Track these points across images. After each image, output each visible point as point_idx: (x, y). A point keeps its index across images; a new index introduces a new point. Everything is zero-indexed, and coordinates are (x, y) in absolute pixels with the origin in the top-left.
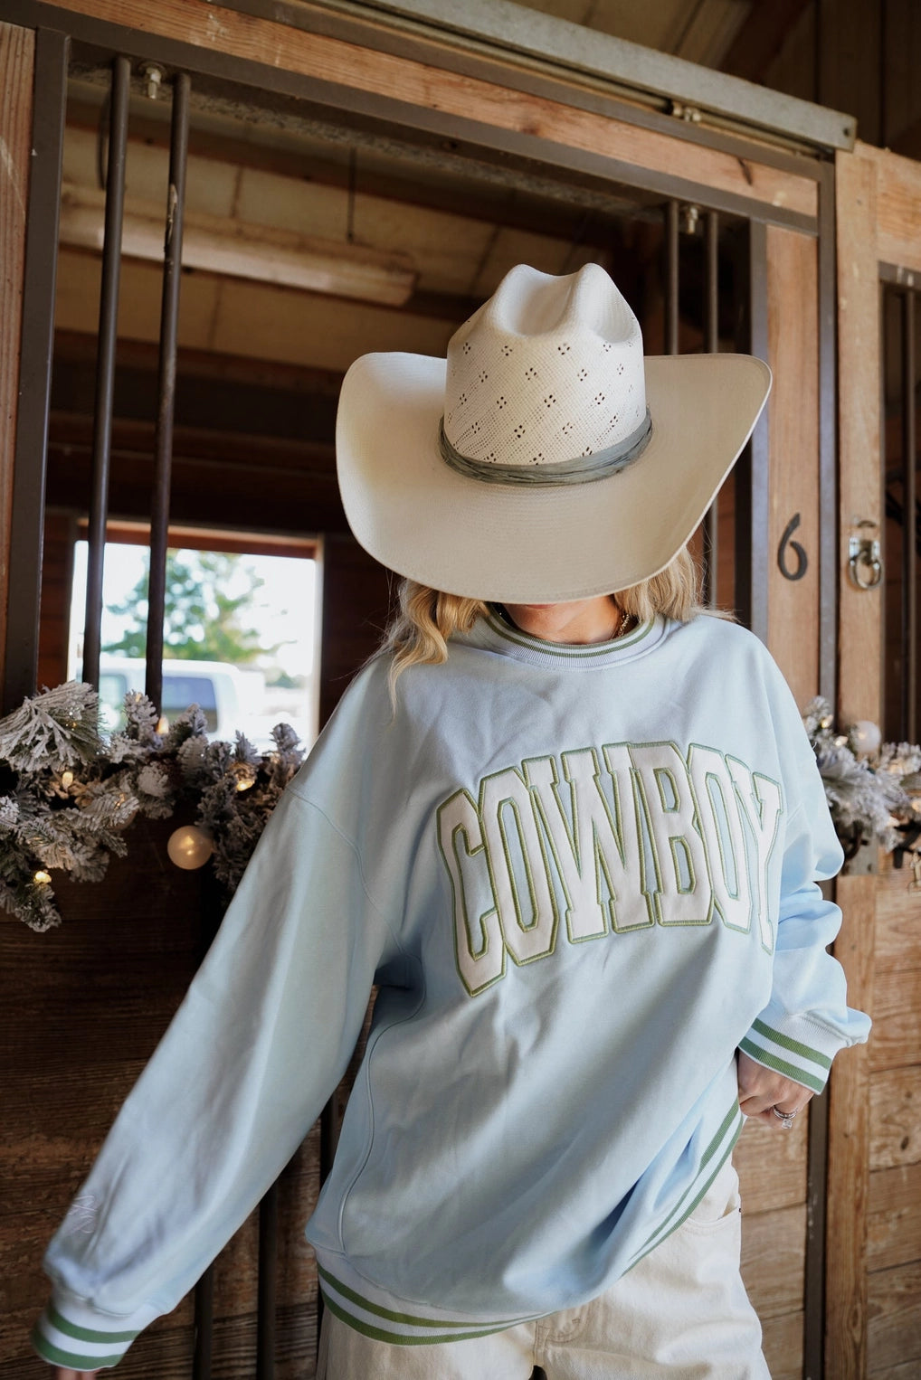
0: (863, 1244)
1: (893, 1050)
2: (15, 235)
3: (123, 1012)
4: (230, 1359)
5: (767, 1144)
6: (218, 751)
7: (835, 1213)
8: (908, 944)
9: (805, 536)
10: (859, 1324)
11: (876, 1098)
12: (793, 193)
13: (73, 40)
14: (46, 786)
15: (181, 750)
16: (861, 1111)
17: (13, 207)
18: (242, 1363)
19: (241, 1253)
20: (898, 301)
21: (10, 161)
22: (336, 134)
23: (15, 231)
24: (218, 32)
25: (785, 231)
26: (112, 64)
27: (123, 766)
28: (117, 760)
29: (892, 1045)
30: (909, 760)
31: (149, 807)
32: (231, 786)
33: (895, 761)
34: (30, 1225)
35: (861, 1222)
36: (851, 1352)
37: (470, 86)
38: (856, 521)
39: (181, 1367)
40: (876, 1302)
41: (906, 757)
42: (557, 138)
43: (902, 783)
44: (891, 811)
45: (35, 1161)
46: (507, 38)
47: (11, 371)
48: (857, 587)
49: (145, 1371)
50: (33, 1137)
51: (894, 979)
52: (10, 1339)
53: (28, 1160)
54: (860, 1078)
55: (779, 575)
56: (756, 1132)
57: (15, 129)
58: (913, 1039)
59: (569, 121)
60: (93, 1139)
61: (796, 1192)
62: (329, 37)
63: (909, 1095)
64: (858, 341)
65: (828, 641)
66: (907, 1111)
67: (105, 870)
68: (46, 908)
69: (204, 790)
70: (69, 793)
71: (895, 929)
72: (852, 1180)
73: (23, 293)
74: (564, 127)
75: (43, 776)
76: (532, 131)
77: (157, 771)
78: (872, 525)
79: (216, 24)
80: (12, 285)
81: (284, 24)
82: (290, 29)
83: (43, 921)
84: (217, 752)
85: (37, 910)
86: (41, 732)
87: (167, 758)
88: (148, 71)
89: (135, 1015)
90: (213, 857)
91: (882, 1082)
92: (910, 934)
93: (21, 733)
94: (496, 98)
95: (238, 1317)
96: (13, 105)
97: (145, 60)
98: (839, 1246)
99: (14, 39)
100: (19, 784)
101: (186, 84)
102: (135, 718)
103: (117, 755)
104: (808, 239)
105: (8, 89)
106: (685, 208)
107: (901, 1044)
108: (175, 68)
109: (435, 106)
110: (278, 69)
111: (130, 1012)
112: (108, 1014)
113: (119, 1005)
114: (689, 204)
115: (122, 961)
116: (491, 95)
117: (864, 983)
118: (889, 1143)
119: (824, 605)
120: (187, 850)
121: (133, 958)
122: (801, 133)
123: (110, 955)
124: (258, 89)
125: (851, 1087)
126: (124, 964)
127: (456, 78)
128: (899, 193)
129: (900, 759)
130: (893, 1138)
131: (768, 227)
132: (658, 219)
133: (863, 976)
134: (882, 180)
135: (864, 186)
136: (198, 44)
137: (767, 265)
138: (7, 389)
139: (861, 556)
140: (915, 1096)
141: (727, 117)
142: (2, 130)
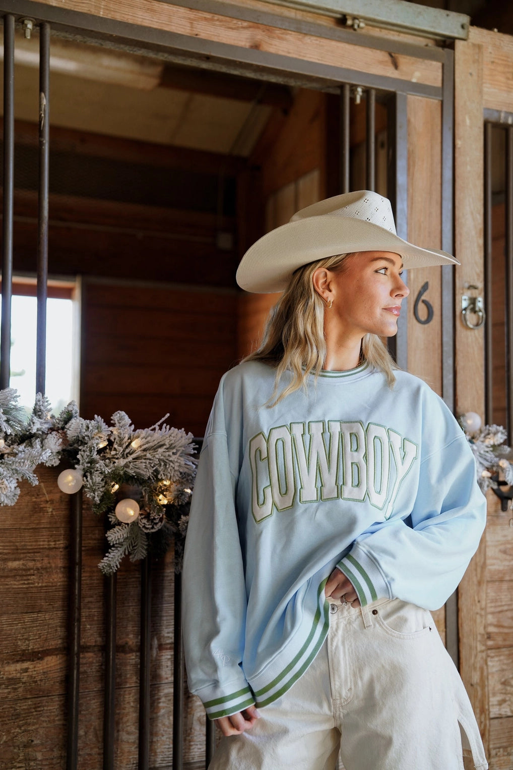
1: (506, 634)
3: (24, 584)
9: (432, 296)
11: (494, 665)
12: (425, 72)
15: (67, 426)
16: (481, 668)
22: (134, 50)
25: (420, 98)
26: (4, 18)
27: (35, 435)
28: (33, 431)
29: (506, 631)
30: (496, 436)
32: (97, 444)
33: (489, 437)
37: (218, 20)
38: (467, 285)
41: (495, 434)
42: (272, 50)
43: (493, 451)
48: (467, 327)
51: (505, 586)
54: (480, 647)
55: (415, 321)
59: (280, 38)
60: (5, 662)
64: (468, 167)
65: (449, 362)
67: (18, 498)
69: (80, 448)
70: (1, 452)
71: (505, 552)
74: (276, 42)
76: (256, 47)
77: (56, 437)
78: (475, 288)
84: (87, 427)
87: (60, 430)
88: (26, 22)
89: (31, 586)
90: (83, 487)
91: (500, 656)
94: (234, 27)
97: (24, 17)
101: (48, 30)
102: (42, 408)
103: (33, 428)
104: (435, 102)
106: (354, 88)
108: (42, 20)
109: (197, 35)
110: (102, 18)
111: (28, 584)
112: (15, 585)
113: (22, 580)
114: (357, 86)
115: (24, 553)
116: (231, 25)
117: (479, 583)
118: (507, 699)
119: (445, 339)
120: (70, 482)
121: (31, 551)
122: (432, 30)
123: (17, 549)
124: (92, 31)
125: (474, 653)
126: (24, 555)
127: (208, 16)
128: (503, 60)
129: (492, 435)
130: (509, 695)
131: (409, 96)
132: (338, 92)
133: (479, 578)
134: (491, 53)
135: (474, 63)
136: (54, 5)
137: (408, 122)
139: (469, 308)
141: (383, 23)
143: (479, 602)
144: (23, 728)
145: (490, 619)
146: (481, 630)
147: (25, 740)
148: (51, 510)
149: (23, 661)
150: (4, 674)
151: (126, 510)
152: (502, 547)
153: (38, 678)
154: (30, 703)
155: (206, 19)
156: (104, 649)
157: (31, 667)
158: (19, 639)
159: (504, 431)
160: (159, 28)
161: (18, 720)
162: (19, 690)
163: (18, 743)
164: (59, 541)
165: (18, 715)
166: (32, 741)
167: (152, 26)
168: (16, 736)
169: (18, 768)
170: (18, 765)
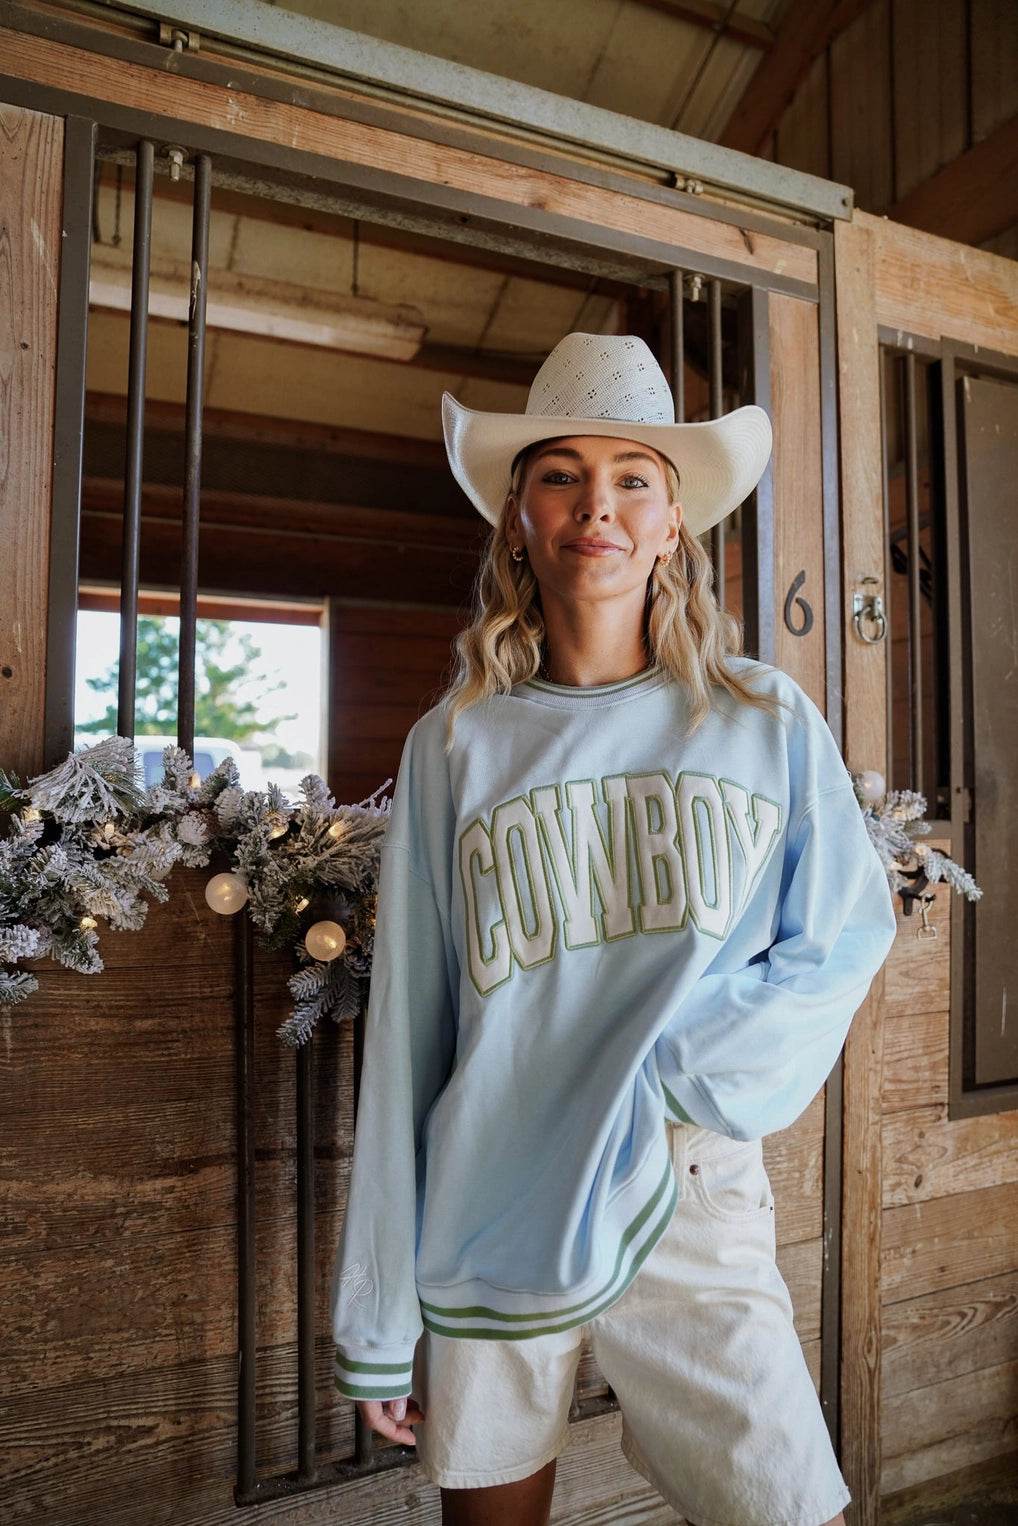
0: (877, 1275)
1: (904, 1090)
2: (47, 315)
3: (163, 1055)
4: (272, 1386)
5: (783, 1180)
6: (252, 800)
7: (850, 1247)
8: (918, 989)
9: (810, 592)
10: (874, 1351)
11: (889, 1137)
12: (794, 261)
13: (99, 125)
14: (89, 838)
15: (217, 801)
16: (874, 1147)
17: (45, 286)
18: (283, 1389)
19: (280, 1286)
20: (899, 361)
21: (42, 242)
22: (350, 209)
23: (47, 310)
24: (238, 115)
25: (787, 298)
26: (137, 146)
27: (163, 817)
28: (158, 810)
29: (904, 1086)
30: (911, 807)
31: (187, 855)
32: (266, 833)
33: (898, 808)
34: (79, 1258)
35: (875, 1256)
36: (865, 1377)
37: (478, 162)
38: (860, 578)
39: (226, 1393)
40: (892, 1333)
41: (909, 804)
42: (564, 211)
43: (905, 829)
44: (895, 857)
45: (82, 1197)
46: (514, 116)
47: (45, 441)
48: (862, 642)
49: (192, 1396)
50: (80, 1175)
51: (905, 1023)
52: (63, 1365)
53: (76, 1197)
54: (874, 1117)
55: (786, 630)
56: (773, 1169)
57: (47, 210)
58: (925, 1081)
59: (574, 195)
60: (136, 1177)
61: (813, 1226)
62: (344, 118)
63: (922, 1135)
64: (859, 404)
66: (920, 1151)
67: (145, 918)
68: (92, 952)
69: (240, 838)
70: (110, 844)
71: (906, 974)
72: (866, 1214)
73: (56, 368)
74: (571, 201)
75: (85, 829)
76: (540, 205)
77: (196, 820)
78: (873, 581)
79: (236, 108)
80: (45, 360)
81: (300, 106)
82: (306, 111)
84: (252, 802)
85: (84, 954)
86: (86, 784)
87: (205, 808)
88: (171, 153)
89: (175, 1058)
90: (248, 903)
91: (895, 1123)
92: (920, 979)
93: (68, 785)
94: (505, 174)
95: (278, 1346)
96: (44, 189)
97: (169, 144)
98: (854, 1278)
99: (44, 127)
100: (63, 836)
101: (207, 165)
102: (174, 770)
103: (158, 805)
104: (808, 305)
105: (39, 173)
106: (690, 277)
107: (915, 1085)
108: (198, 150)
109: (446, 182)
110: (295, 150)
111: (169, 1055)
112: (148, 1057)
113: (159, 1049)
114: (693, 273)
115: (160, 1006)
116: (500, 171)
117: (875, 1025)
118: (903, 1181)
119: (830, 659)
120: (224, 896)
121: (171, 1003)
122: (802, 205)
123: (150, 1000)
125: (864, 1126)
126: (162, 1009)
127: (465, 156)
128: (897, 259)
129: (904, 806)
130: (906, 1176)
131: (770, 294)
132: (661, 286)
133: (874, 1018)
134: (880, 248)
135: (862, 254)
136: (218, 127)
137: (769, 331)
138: (42, 460)
139: (865, 612)
140: (927, 1135)
141: (729, 189)
142: (33, 212)
143: (873, 1052)
144: (169, 1278)
145: (888, 1073)
146: (875, 1092)
147: (173, 1294)
148: (203, 936)
149: (165, 1176)
150: (135, 1197)
151: (322, 939)
152: (903, 968)
153: (191, 1202)
154: (179, 1239)
156: (300, 1153)
157: (179, 1184)
158: (158, 1142)
159: (923, 800)
160: (386, 169)
161: (161, 1266)
162: (162, 1220)
163: (162, 1300)
164: (218, 985)
165: (161, 1257)
166: (186, 1296)
167: (375, 166)
168: (159, 1290)
169: (165, 1336)
170: (164, 1332)
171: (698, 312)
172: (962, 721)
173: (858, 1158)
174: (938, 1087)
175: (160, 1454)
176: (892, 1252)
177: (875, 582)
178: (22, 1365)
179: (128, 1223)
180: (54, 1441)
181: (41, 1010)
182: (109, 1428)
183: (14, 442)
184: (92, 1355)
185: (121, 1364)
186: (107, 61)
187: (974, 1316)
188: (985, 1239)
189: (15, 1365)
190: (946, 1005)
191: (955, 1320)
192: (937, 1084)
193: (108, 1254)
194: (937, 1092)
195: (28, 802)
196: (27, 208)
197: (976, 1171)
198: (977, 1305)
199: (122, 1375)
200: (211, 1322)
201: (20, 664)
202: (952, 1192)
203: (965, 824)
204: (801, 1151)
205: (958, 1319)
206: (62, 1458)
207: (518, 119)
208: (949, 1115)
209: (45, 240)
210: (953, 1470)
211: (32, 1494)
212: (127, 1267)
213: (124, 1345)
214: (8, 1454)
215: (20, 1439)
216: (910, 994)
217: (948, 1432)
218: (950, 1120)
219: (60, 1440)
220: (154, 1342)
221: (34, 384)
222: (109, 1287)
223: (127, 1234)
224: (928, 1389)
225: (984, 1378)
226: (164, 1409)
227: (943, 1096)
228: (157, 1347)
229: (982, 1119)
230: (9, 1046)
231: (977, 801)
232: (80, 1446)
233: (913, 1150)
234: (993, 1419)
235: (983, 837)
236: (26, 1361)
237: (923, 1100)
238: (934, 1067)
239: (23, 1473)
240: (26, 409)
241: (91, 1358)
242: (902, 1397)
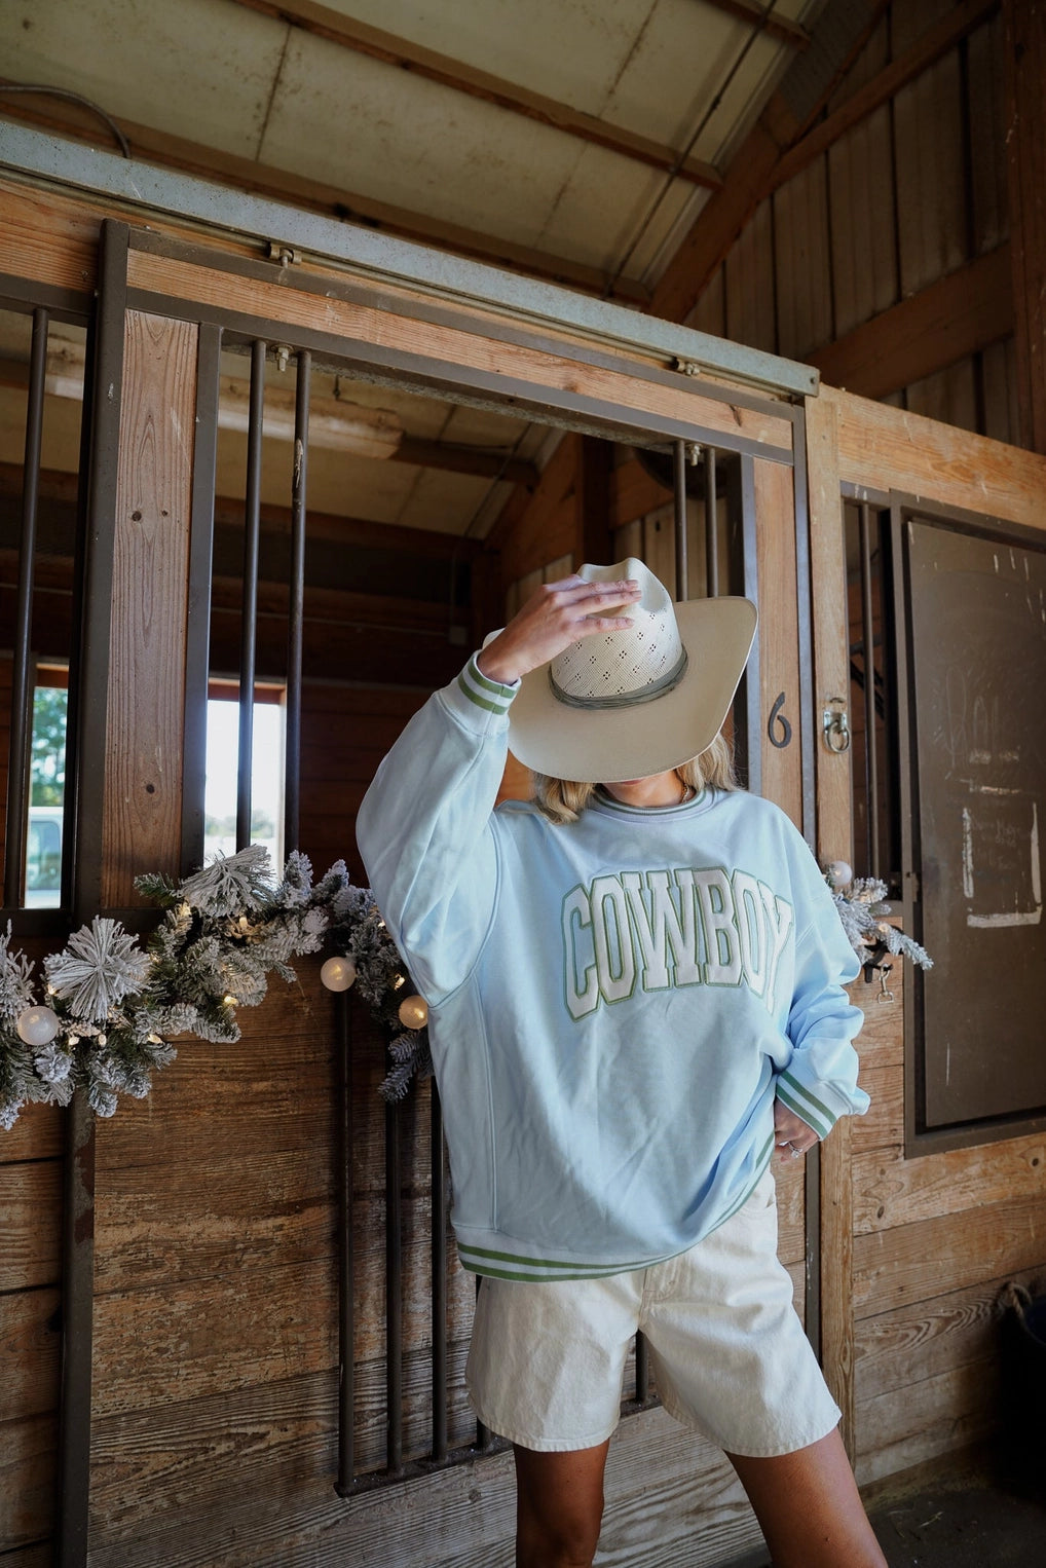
0: (850, 1294)
1: (868, 1134)
2: (183, 486)
3: (275, 1112)
4: (361, 1396)
6: (364, 896)
7: (827, 1267)
8: (878, 1046)
9: (789, 710)
10: (848, 1359)
11: (857, 1175)
12: (772, 431)
13: (225, 330)
14: (225, 928)
15: (334, 897)
16: (846, 1182)
17: (181, 462)
18: (370, 1399)
19: (367, 1310)
20: (857, 510)
21: (179, 427)
23: (183, 483)
24: (334, 319)
25: (768, 462)
26: (253, 345)
27: (292, 912)
28: (289, 906)
29: (868, 1130)
30: (875, 892)
33: (865, 893)
34: (206, 1288)
35: (848, 1274)
36: (842, 1382)
37: (524, 354)
38: (828, 698)
39: (327, 1403)
40: (861, 1345)
41: (873, 889)
42: (591, 394)
43: (870, 911)
44: (861, 933)
45: (209, 1236)
46: (550, 314)
47: (181, 594)
48: (831, 752)
49: (297, 1407)
50: (207, 1216)
51: (868, 1075)
52: (192, 1381)
53: (203, 1236)
54: (844, 1156)
55: (770, 743)
57: (183, 401)
58: (885, 1125)
59: (600, 380)
60: (252, 1217)
61: (797, 1250)
62: (417, 319)
63: (883, 1172)
64: (826, 549)
65: (809, 796)
66: (881, 1186)
67: (264, 995)
68: (235, 1025)
69: (352, 928)
70: (241, 933)
71: (868, 1033)
72: (840, 1240)
73: (190, 531)
74: (596, 384)
75: (224, 921)
76: (572, 388)
77: (319, 913)
79: (332, 313)
80: (181, 525)
81: (384, 310)
82: (387, 315)
83: (234, 1035)
84: (362, 898)
85: (229, 1026)
86: (231, 886)
87: (326, 904)
88: (280, 350)
89: (284, 1114)
90: (357, 981)
91: (862, 1161)
92: (880, 1037)
93: (216, 886)
94: (544, 363)
95: (366, 1362)
96: (182, 383)
97: (279, 343)
98: (831, 1296)
99: (182, 332)
101: (308, 360)
102: (300, 872)
103: (291, 901)
104: (785, 468)
105: (178, 371)
106: (690, 445)
107: (876, 1129)
108: (302, 348)
109: (498, 371)
110: (379, 346)
111: (280, 1112)
112: (262, 1114)
113: (271, 1107)
114: (693, 443)
115: (273, 1070)
116: (540, 361)
118: (868, 1212)
119: (805, 766)
120: (335, 976)
121: (282, 1067)
122: (778, 382)
123: (265, 1066)
124: (365, 362)
125: (837, 1164)
126: (274, 1073)
127: (513, 349)
128: (854, 425)
129: (868, 891)
130: (871, 1208)
131: (755, 459)
132: (669, 451)
134: (840, 416)
135: (827, 424)
136: (318, 329)
137: (755, 490)
138: (178, 609)
139: (833, 726)
140: (887, 1172)
141: (720, 370)
142: (173, 402)
144: (279, 1304)
146: (846, 1135)
147: (282, 1318)
148: (308, 1010)
149: (276, 1216)
150: (251, 1234)
151: (413, 1012)
153: (296, 1238)
154: (287, 1271)
155: (510, 353)
156: (388, 1194)
157: (287, 1223)
158: (270, 1187)
159: (885, 886)
160: (452, 360)
161: (271, 1294)
162: (273, 1254)
163: (273, 1323)
164: (319, 1052)
165: (272, 1286)
166: (292, 1320)
167: (442, 358)
168: (270, 1314)
169: (276, 1354)
170: (275, 1351)
171: (697, 474)
172: (910, 816)
173: (833, 1191)
174: (895, 1130)
175: (271, 1457)
176: (860, 1274)
177: (841, 702)
178: (159, 1381)
179: (245, 1257)
180: (185, 1447)
181: (176, 1075)
182: (229, 1436)
183: (157, 594)
184: (215, 1372)
185: (239, 1379)
186: (232, 277)
187: (928, 1329)
188: (935, 1262)
189: (153, 1382)
190: (901, 1059)
191: (912, 1333)
192: (895, 1127)
193: (230, 1284)
194: (894, 1135)
195: (182, 901)
196: (168, 399)
197: (928, 1202)
198: (929, 1320)
199: (240, 1389)
200: (312, 1341)
201: (160, 781)
202: (908, 1221)
203: (914, 903)
204: (787, 1187)
205: (915, 1332)
206: (191, 1461)
207: (554, 316)
208: (904, 1154)
209: (182, 426)
210: (912, 1465)
211: (168, 1492)
212: (245, 1295)
213: (242, 1363)
214: (148, 1458)
215: (158, 1445)
216: (872, 1050)
217: (908, 1432)
218: (905, 1159)
219: (190, 1446)
220: (266, 1360)
221: (172, 546)
222: (229, 1313)
223: (245, 1266)
224: (892, 1394)
225: (937, 1384)
226: (274, 1418)
227: (900, 1138)
228: (268, 1363)
229: (932, 1157)
230: (151, 1107)
231: (924, 883)
232: (206, 1451)
233: (876, 1185)
234: (945, 1420)
235: (929, 915)
236: (163, 1378)
237: (883, 1142)
238: (891, 1113)
239: (161, 1474)
240: (166, 566)
241: (215, 1375)
242: (870, 1401)
